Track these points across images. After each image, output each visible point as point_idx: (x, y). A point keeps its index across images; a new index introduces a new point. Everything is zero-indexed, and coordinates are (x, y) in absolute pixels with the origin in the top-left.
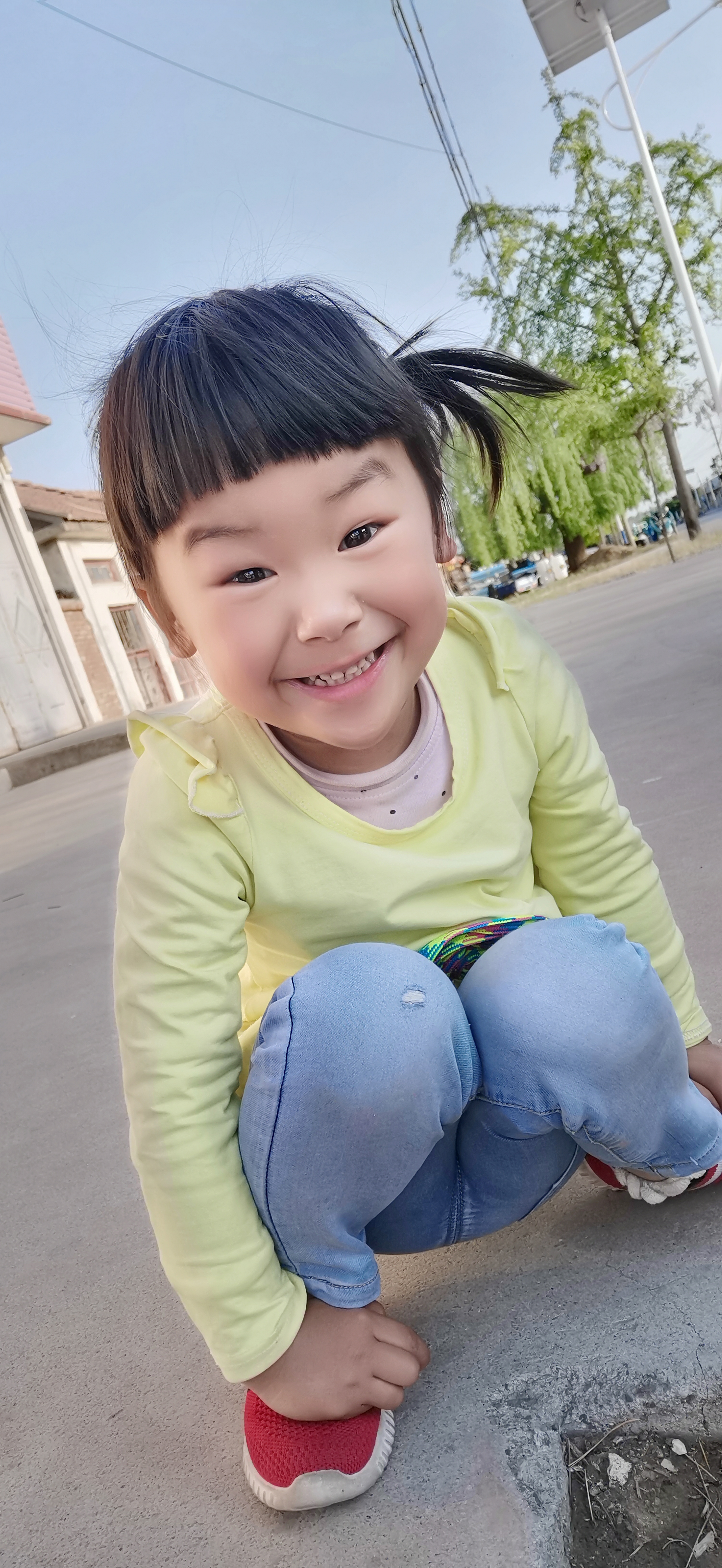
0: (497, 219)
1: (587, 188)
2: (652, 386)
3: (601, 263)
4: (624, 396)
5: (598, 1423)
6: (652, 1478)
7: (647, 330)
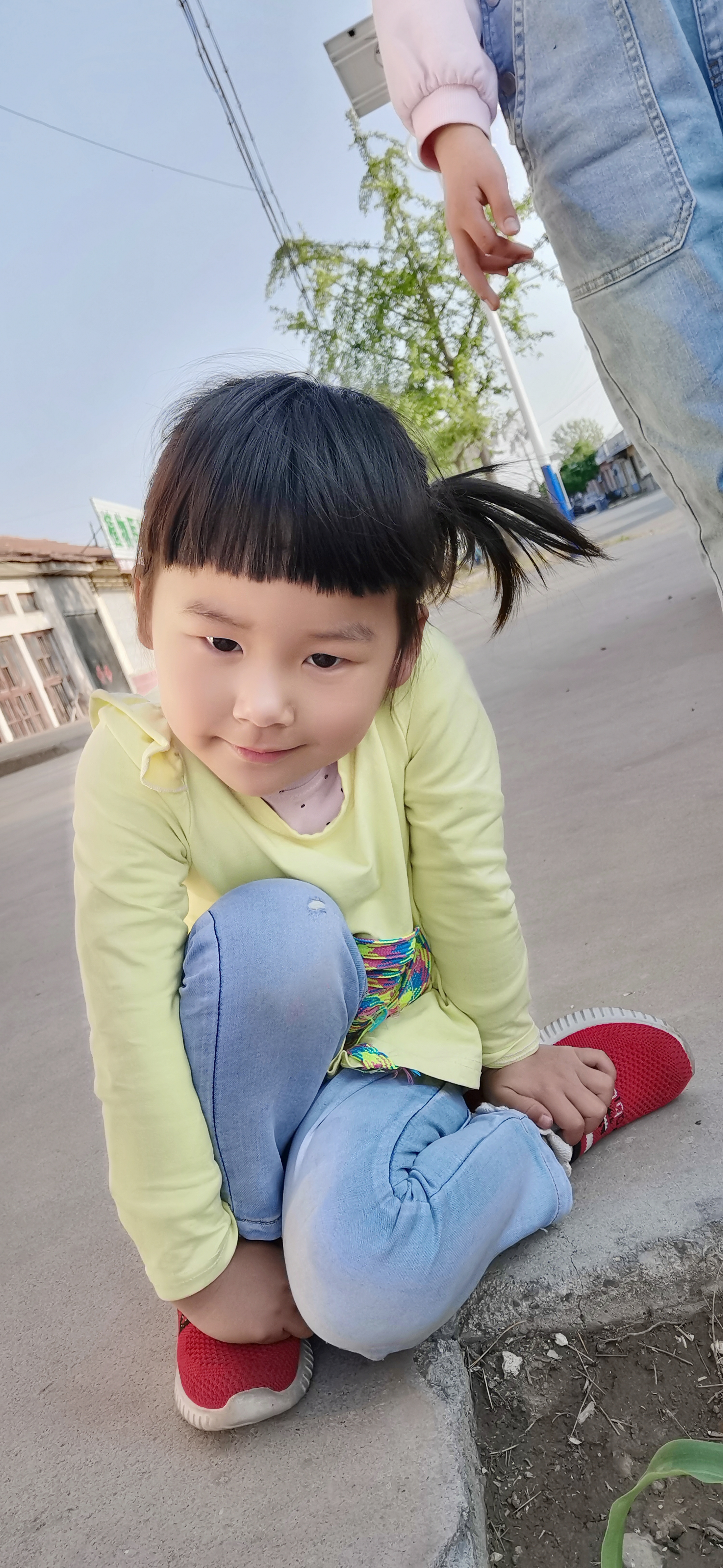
0: (309, 255)
1: (395, 225)
2: (468, 416)
3: (413, 298)
4: (442, 426)
5: (491, 1328)
6: (540, 1366)
7: (460, 362)
